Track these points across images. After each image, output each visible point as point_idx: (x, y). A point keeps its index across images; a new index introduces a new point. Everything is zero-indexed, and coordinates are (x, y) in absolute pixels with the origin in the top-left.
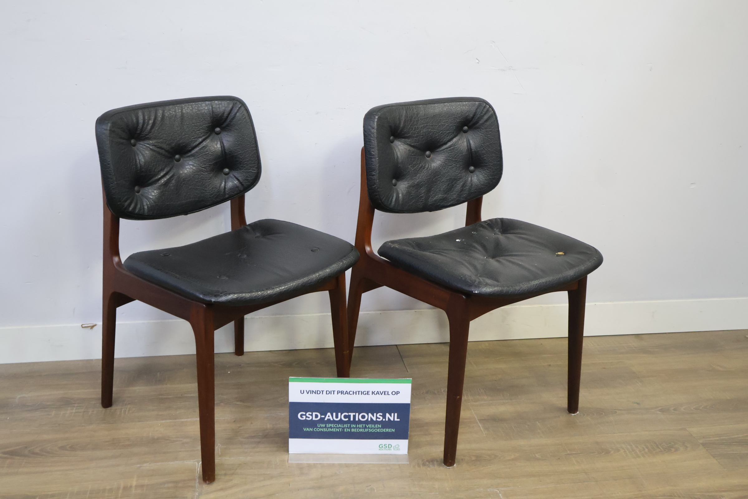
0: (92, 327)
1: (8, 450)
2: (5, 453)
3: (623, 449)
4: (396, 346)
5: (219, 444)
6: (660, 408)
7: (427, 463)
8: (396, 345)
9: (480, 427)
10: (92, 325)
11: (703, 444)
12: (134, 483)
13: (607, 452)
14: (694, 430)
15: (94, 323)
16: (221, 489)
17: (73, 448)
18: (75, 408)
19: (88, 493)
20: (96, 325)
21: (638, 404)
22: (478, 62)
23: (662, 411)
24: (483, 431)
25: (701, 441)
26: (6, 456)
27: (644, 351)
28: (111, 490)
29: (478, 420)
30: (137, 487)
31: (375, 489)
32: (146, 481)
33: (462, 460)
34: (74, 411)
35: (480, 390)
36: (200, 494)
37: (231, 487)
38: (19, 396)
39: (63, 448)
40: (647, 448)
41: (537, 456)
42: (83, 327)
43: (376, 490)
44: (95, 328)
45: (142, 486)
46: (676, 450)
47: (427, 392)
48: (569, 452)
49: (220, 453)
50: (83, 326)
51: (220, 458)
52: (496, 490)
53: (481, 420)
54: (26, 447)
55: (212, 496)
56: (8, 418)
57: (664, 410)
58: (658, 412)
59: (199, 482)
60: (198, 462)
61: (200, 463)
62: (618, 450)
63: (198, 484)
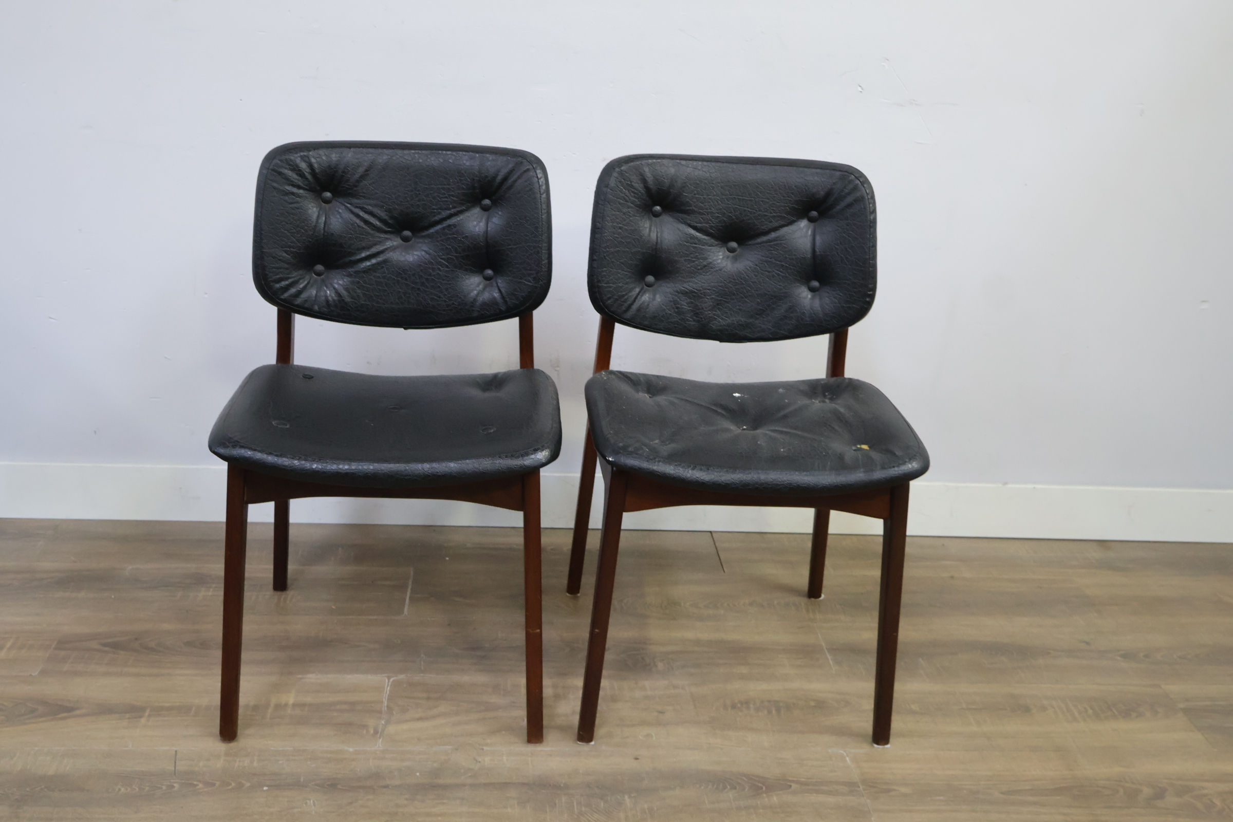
1: (110, 640)
2: (105, 645)
3: (1054, 708)
4: (709, 533)
5: (422, 655)
6: (1123, 652)
7: (739, 705)
8: (711, 532)
9: (828, 659)
11: (1186, 711)
12: (291, 701)
13: (1027, 710)
14: (1174, 688)
16: (421, 719)
17: (205, 645)
18: (211, 590)
21: (1088, 643)
22: (861, 90)
23: (1125, 656)
24: (832, 665)
25: (1181, 706)
26: (107, 649)
27: (1110, 566)
28: (256, 708)
29: (826, 649)
30: (295, 705)
31: (654, 735)
32: (309, 699)
33: (794, 704)
34: (210, 594)
35: (835, 605)
36: (388, 722)
37: (434, 717)
38: (130, 567)
39: (189, 644)
40: (1092, 708)
43: (654, 738)
45: (303, 705)
46: (1140, 715)
47: (751, 604)
48: (964, 706)
49: (422, 668)
51: (422, 675)
52: (842, 752)
53: (832, 650)
54: (136, 639)
55: (405, 726)
56: (113, 597)
57: (1128, 656)
58: (1119, 658)
59: (387, 706)
60: (389, 678)
61: (391, 680)
62: (1044, 709)
63: (386, 709)
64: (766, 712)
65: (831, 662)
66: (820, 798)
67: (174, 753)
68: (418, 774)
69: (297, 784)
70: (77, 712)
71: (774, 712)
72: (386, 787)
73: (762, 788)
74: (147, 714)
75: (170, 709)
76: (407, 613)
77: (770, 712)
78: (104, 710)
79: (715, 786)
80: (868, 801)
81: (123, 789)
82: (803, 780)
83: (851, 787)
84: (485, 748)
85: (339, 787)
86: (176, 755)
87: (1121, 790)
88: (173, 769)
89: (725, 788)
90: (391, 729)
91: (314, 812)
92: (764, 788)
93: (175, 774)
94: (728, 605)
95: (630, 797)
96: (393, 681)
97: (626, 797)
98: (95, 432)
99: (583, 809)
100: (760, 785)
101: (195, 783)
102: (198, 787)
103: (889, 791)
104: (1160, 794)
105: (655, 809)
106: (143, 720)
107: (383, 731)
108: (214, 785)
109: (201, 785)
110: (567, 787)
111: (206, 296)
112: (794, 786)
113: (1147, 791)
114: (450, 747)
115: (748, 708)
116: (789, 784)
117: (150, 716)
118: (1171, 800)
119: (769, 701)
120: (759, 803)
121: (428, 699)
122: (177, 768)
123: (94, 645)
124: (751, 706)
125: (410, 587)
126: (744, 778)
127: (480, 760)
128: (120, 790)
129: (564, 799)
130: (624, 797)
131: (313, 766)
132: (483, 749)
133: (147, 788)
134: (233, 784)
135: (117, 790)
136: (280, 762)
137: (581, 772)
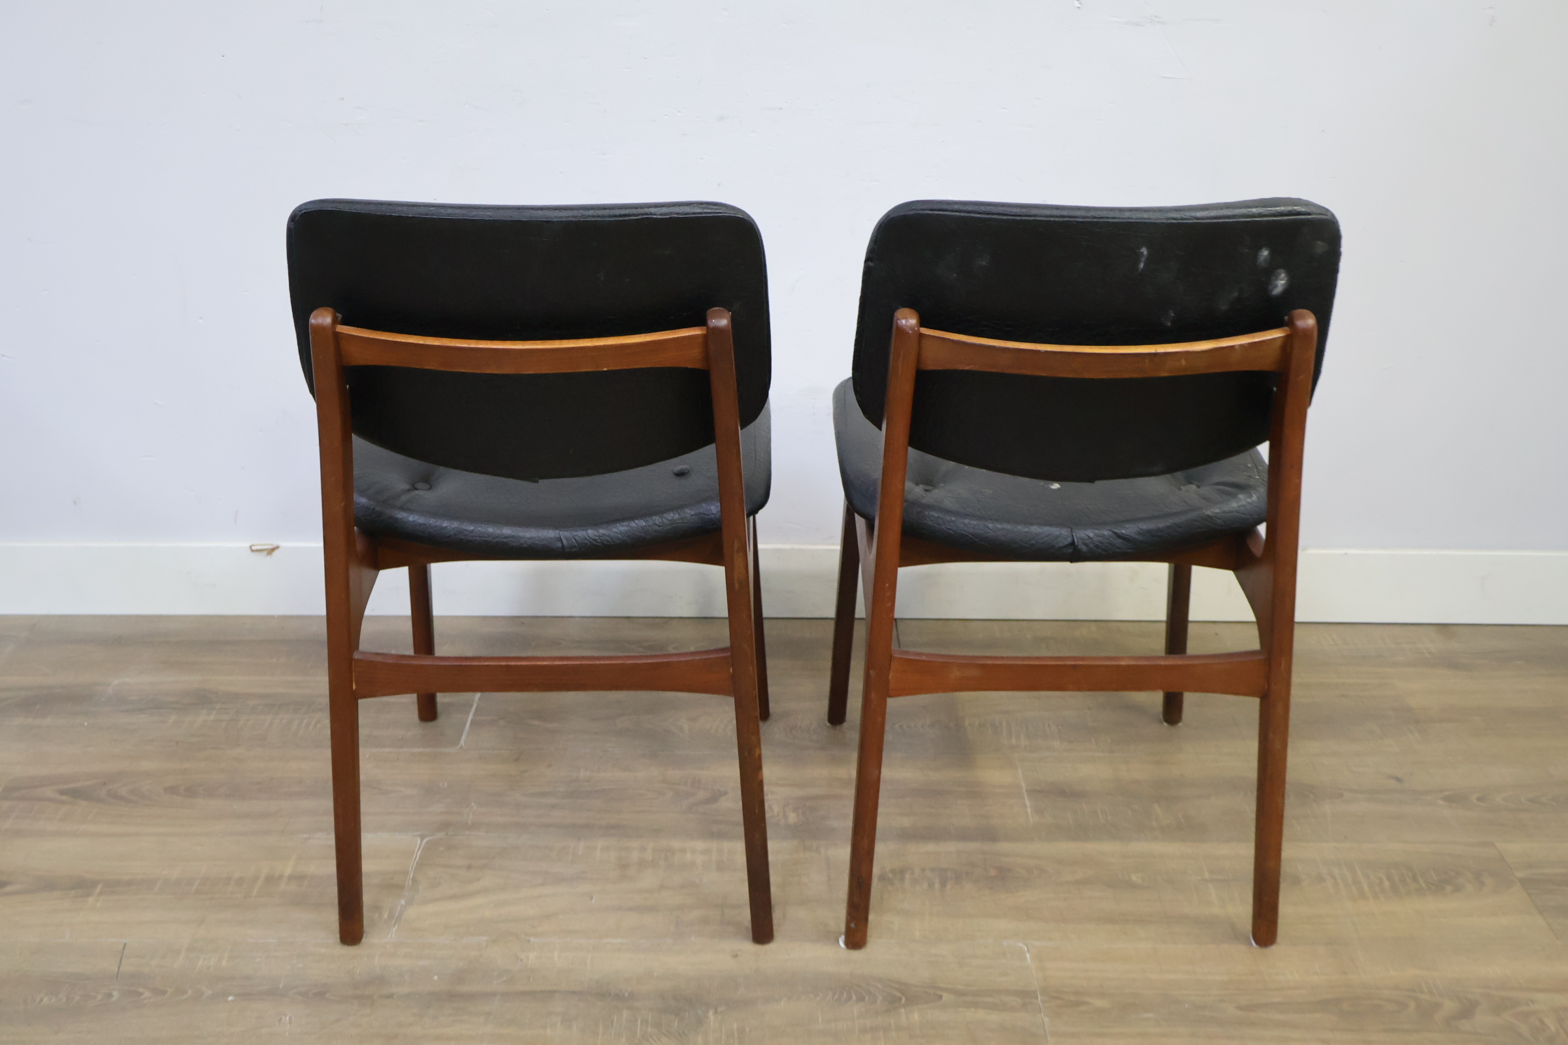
0: (272, 551)
1: (72, 786)
2: (62, 793)
3: (1334, 878)
5: (473, 804)
6: (1447, 793)
7: (890, 875)
9: (1026, 806)
10: (270, 547)
11: (1526, 883)
12: (288, 871)
13: (1295, 881)
14: (1514, 848)
15: (275, 544)
16: (454, 897)
17: (191, 792)
18: (214, 712)
19: (197, 883)
20: (277, 548)
21: (1398, 780)
22: (1079, 6)
23: (1448, 799)
24: (1030, 814)
25: (1520, 874)
26: (64, 798)
27: (1451, 663)
28: (240, 881)
29: (1026, 791)
30: (292, 878)
32: (311, 869)
34: (212, 717)
35: (1049, 725)
36: (410, 903)
37: (472, 894)
38: (116, 682)
39: (172, 790)
40: (1390, 878)
41: (1135, 878)
42: (252, 551)
44: (276, 552)
45: (303, 877)
46: (1458, 889)
47: (932, 724)
48: (1207, 876)
50: (254, 548)
51: (467, 832)
52: (1021, 945)
53: (1033, 792)
54: (105, 784)
55: (431, 908)
56: (86, 724)
57: (1454, 799)
58: (1441, 802)
59: (413, 878)
60: (422, 837)
61: (425, 841)
62: (1320, 879)
63: (410, 882)
64: (926, 885)
65: (1029, 810)
66: (980, 1014)
67: (122, 947)
68: (436, 978)
69: (274, 993)
70: (8, 889)
71: (937, 886)
72: (390, 996)
73: (901, 999)
74: (98, 890)
75: (129, 883)
76: (463, 744)
77: (931, 885)
78: (47, 885)
79: (836, 997)
80: (1046, 1020)
81: (46, 999)
82: (960, 987)
83: (1026, 996)
84: (532, 939)
85: (327, 995)
86: (124, 948)
87: (1412, 1005)
88: (117, 970)
89: (849, 999)
90: (412, 912)
91: (287, 1033)
92: (904, 999)
93: (117, 976)
94: (901, 727)
95: (716, 1012)
96: (427, 843)
97: (711, 1013)
98: (75, 502)
99: (649, 1030)
100: (898, 994)
101: (141, 990)
102: (143, 997)
103: (1078, 1004)
104: (1467, 1010)
105: (748, 1030)
106: (91, 900)
107: (401, 914)
108: (163, 993)
109: (147, 994)
110: (632, 996)
111: (200, 321)
112: (945, 996)
113: (1449, 1006)
114: (486, 938)
115: (902, 879)
116: (939, 993)
117: (101, 894)
118: (1483, 1019)
119: (933, 870)
120: (892, 1022)
121: (469, 867)
122: (121, 968)
123: (49, 792)
124: (907, 876)
125: (475, 706)
126: (879, 986)
127: (523, 957)
128: (41, 1000)
129: (625, 1014)
130: (708, 1012)
131: (301, 965)
132: (529, 941)
133: (77, 998)
134: (190, 992)
135: (38, 1000)
136: (258, 960)
137: (655, 974)
